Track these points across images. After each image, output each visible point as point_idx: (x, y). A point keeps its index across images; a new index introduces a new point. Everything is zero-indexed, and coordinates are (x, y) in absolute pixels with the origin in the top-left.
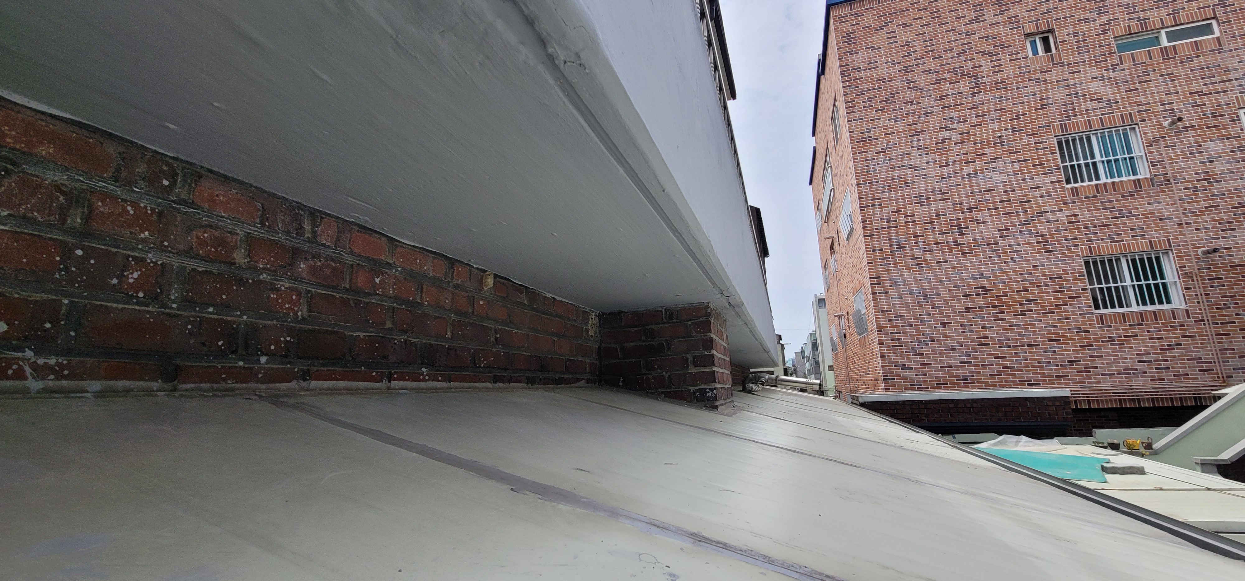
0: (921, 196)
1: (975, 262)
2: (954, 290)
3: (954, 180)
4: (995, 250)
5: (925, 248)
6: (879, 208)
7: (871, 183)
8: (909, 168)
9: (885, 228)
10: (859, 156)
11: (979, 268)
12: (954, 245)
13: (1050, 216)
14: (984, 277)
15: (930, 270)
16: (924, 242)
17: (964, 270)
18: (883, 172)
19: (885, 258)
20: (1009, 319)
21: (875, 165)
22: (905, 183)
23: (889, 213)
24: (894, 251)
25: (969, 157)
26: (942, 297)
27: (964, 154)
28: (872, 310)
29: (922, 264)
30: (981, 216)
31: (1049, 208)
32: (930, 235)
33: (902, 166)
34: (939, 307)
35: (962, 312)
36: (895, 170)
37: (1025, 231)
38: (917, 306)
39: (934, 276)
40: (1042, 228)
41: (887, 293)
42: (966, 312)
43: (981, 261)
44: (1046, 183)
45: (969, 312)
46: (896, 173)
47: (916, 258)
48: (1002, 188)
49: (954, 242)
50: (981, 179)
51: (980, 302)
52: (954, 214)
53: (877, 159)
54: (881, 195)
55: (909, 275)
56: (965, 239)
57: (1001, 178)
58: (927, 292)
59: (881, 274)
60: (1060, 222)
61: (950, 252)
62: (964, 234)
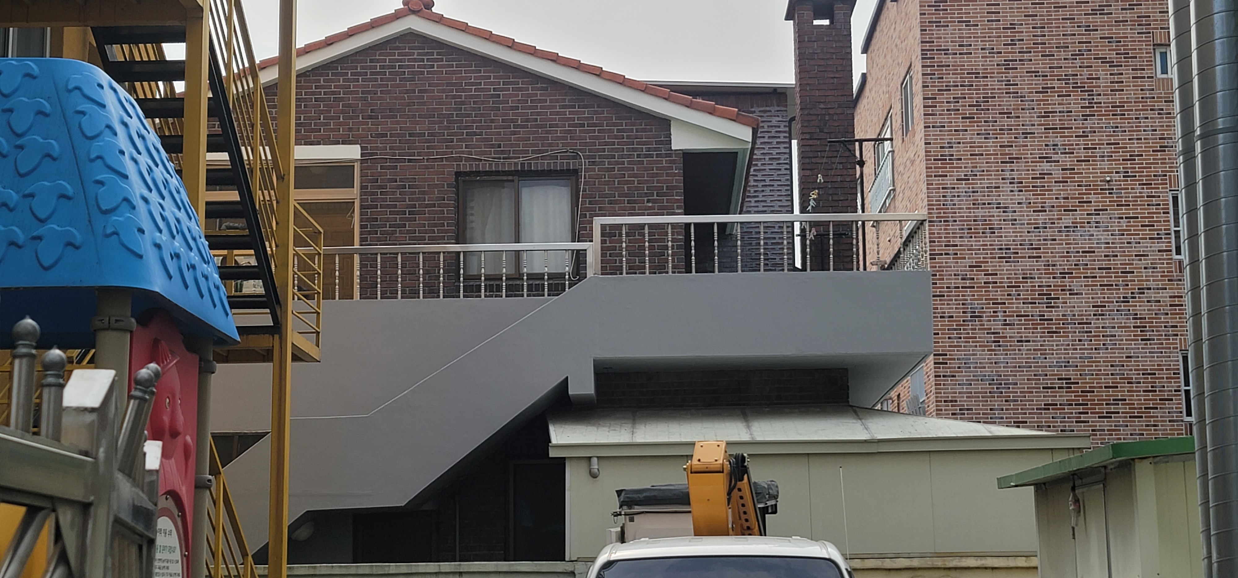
0: (1007, 249)
1: (1062, 345)
2: (1033, 380)
3: (1049, 233)
4: (1087, 332)
5: (1005, 320)
6: (954, 258)
7: (947, 221)
8: (997, 208)
9: (958, 287)
10: (935, 181)
11: (1065, 354)
12: (1040, 320)
13: (1152, 295)
14: (1071, 366)
15: (1009, 350)
16: (1005, 312)
17: (1048, 354)
18: (963, 209)
19: (955, 330)
20: (1092, 422)
21: (954, 196)
22: (990, 229)
23: (966, 267)
24: (967, 321)
25: (1070, 203)
26: (1019, 388)
27: (1064, 198)
28: (933, 398)
29: (999, 342)
30: (1076, 285)
31: (1152, 284)
32: (1012, 303)
33: (989, 204)
34: (1015, 401)
35: (1040, 409)
36: (978, 208)
37: (1122, 310)
38: (988, 397)
39: (1013, 358)
40: (1141, 309)
41: (953, 376)
42: (1045, 409)
43: (1068, 345)
44: (1153, 251)
45: (1049, 409)
46: (980, 213)
47: (994, 333)
48: (1102, 251)
49: (1040, 316)
50: (1081, 236)
51: (1062, 397)
52: (1044, 278)
53: (958, 188)
54: (958, 241)
55: (983, 355)
56: (1054, 314)
57: (1104, 237)
58: (1002, 380)
59: (949, 351)
60: (1162, 303)
61: (1034, 329)
62: (1053, 307)
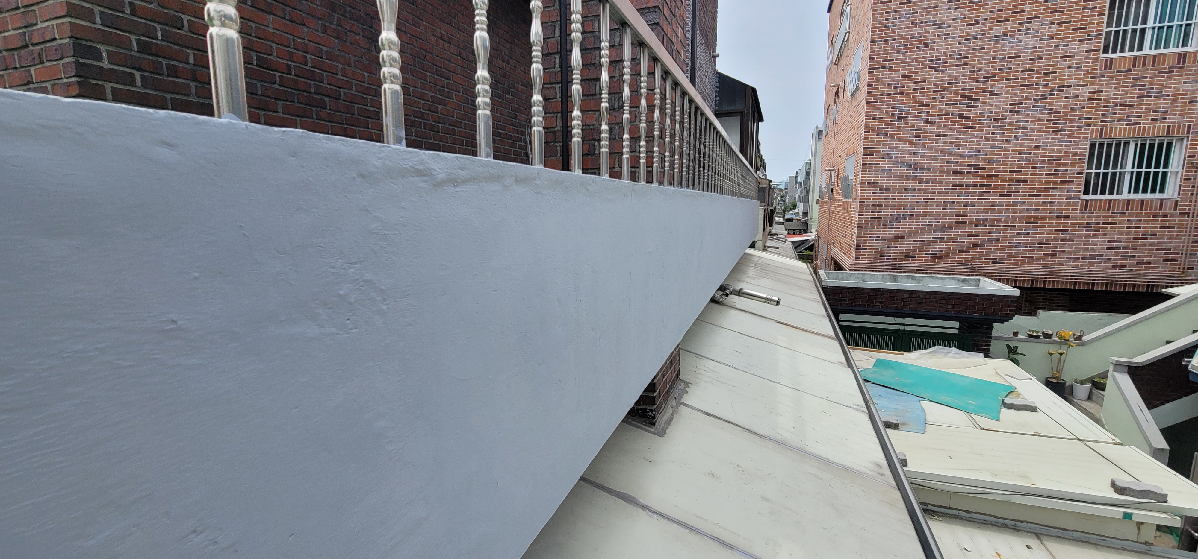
0: (937, 60)
1: (976, 138)
2: (945, 166)
3: (979, 43)
4: (1000, 126)
5: (928, 119)
6: (889, 71)
7: (887, 40)
8: (933, 25)
9: (890, 94)
10: (880, 7)
11: (977, 145)
12: (959, 118)
13: (1071, 92)
14: (981, 155)
15: (927, 143)
16: (928, 112)
17: (962, 145)
18: (902, 28)
19: (883, 128)
20: (993, 199)
21: (896, 19)
22: (924, 44)
23: (899, 77)
24: (894, 121)
25: (1003, 15)
26: (931, 173)
27: (998, 11)
28: (859, 180)
29: (920, 137)
30: (997, 87)
31: (1073, 82)
32: (936, 105)
33: (926, 22)
34: (927, 183)
35: (948, 189)
36: (916, 27)
37: (1038, 106)
38: (905, 180)
39: (930, 150)
40: (1058, 104)
41: (877, 164)
42: (952, 189)
43: (982, 137)
44: (1080, 52)
45: (955, 189)
46: (917, 31)
47: (916, 130)
48: (1029, 54)
49: (960, 114)
50: (1009, 43)
51: (968, 180)
52: (968, 82)
53: (900, 11)
54: (894, 56)
55: (904, 148)
56: (972, 112)
57: (1031, 42)
58: (918, 166)
59: (876, 145)
60: (1080, 99)
61: (952, 125)
62: (972, 107)
